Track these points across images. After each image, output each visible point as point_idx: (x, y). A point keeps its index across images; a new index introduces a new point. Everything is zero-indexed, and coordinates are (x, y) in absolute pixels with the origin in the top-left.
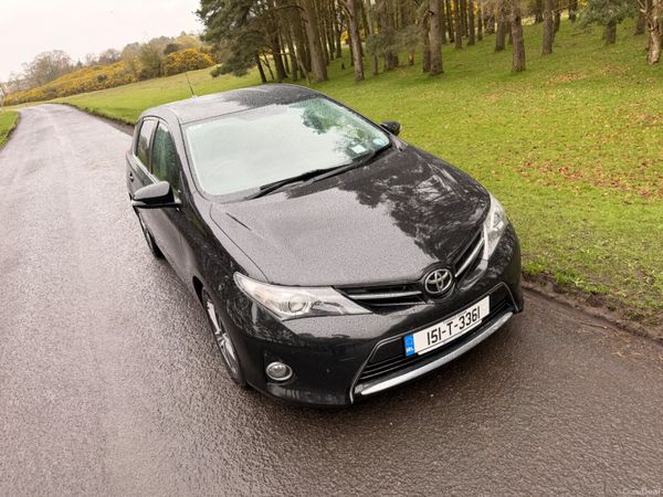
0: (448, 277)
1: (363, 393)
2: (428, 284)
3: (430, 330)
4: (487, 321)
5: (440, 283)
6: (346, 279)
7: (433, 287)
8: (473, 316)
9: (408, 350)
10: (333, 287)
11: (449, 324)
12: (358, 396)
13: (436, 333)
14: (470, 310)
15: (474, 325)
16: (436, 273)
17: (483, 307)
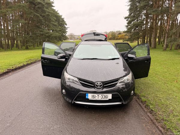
1: (76, 102)
2: (96, 85)
3: (93, 94)
4: (109, 101)
5: (99, 86)
7: (97, 86)
8: (106, 97)
9: (87, 97)
10: (77, 78)
11: (98, 96)
12: (74, 103)
13: (94, 96)
14: (105, 95)
15: (105, 99)
16: (99, 83)
17: (110, 96)
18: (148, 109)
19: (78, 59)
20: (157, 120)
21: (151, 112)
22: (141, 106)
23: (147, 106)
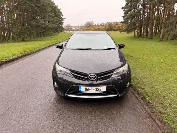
0: (95, 77)
2: (89, 77)
3: (86, 87)
4: (104, 93)
5: (93, 78)
6: (72, 69)
7: (90, 78)
8: (100, 89)
9: (80, 90)
10: (69, 69)
11: (92, 88)
12: (67, 96)
13: (88, 89)
14: (99, 87)
15: (99, 92)
16: (92, 75)
17: (104, 89)
18: (145, 101)
19: (71, 50)
20: (154, 113)
21: (148, 104)
22: (137, 98)
23: (144, 98)
